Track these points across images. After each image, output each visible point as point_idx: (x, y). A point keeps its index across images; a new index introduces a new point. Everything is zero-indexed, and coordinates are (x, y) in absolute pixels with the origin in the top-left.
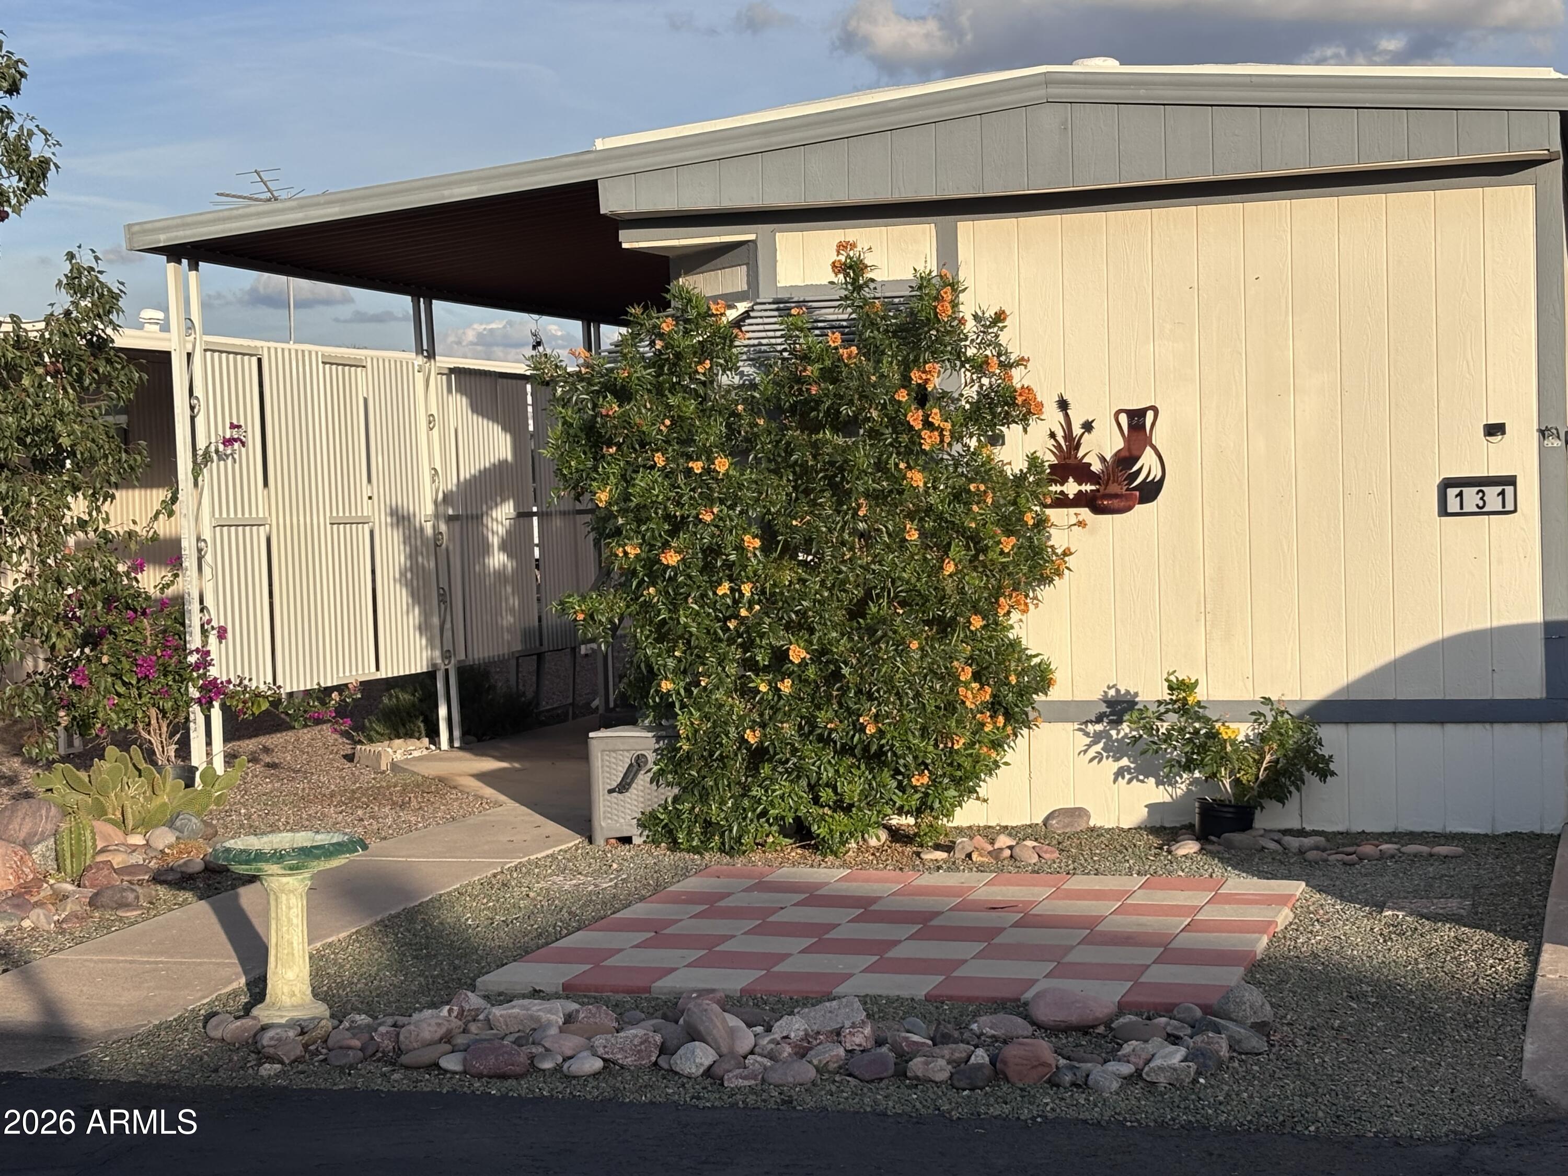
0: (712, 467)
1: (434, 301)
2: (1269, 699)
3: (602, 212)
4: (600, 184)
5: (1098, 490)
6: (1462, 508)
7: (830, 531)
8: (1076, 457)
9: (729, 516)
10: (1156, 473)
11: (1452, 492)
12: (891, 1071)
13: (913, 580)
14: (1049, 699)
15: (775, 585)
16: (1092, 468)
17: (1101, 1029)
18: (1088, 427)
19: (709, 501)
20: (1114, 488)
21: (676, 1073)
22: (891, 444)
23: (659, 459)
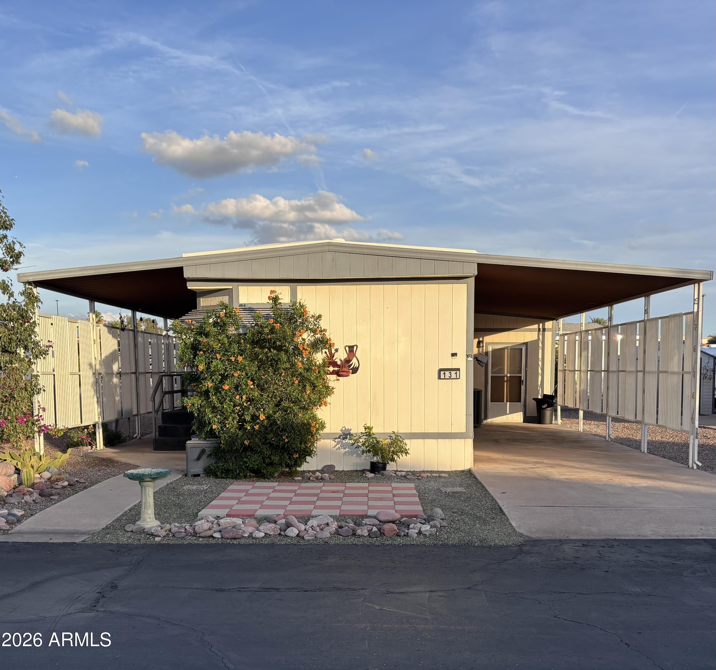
0: (237, 359)
1: (95, 302)
2: (394, 432)
3: (185, 277)
4: (184, 267)
5: (339, 370)
6: (445, 377)
7: (272, 379)
8: (333, 360)
9: (242, 374)
10: (357, 365)
11: (442, 373)
12: (351, 534)
13: (297, 396)
14: (323, 432)
15: (252, 396)
16: (338, 363)
17: (398, 522)
18: (337, 350)
19: (236, 369)
20: (344, 369)
21: (287, 536)
22: (292, 354)
23: (218, 356)
